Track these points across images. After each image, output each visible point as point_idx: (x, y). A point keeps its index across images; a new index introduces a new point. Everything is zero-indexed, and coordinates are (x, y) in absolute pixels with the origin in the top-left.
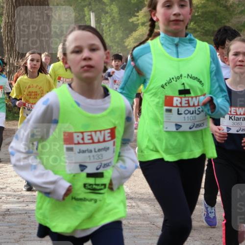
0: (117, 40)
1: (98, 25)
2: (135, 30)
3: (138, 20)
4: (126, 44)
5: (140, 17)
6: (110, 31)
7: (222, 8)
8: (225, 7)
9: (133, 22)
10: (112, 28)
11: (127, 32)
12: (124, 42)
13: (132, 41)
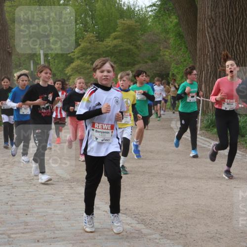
0: (60, 69)
1: (46, 58)
2: (73, 62)
3: (74, 55)
4: (66, 72)
5: (76, 53)
6: (55, 62)
7: (133, 47)
8: (136, 46)
9: (70, 57)
10: (56, 61)
11: (67, 63)
12: (65, 71)
13: (70, 70)
